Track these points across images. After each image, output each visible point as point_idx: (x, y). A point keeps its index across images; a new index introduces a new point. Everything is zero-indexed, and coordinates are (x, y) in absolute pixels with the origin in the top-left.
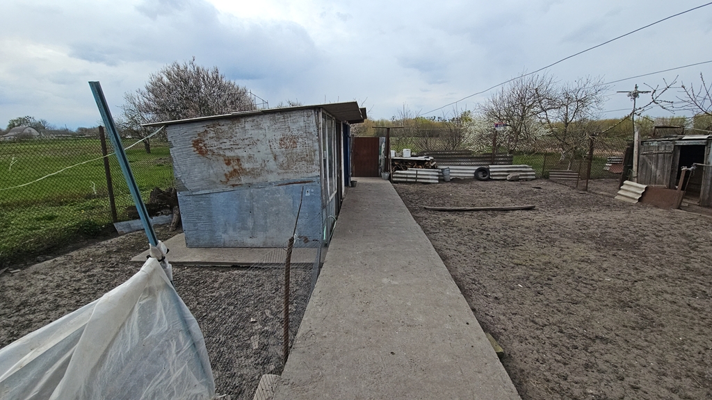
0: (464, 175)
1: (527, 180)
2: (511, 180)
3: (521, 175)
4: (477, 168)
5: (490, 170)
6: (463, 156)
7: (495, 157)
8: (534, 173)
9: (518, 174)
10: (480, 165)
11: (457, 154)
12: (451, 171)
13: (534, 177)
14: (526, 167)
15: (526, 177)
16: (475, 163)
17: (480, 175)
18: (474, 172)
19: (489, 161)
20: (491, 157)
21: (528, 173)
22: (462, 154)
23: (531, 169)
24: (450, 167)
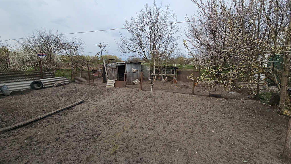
0: (21, 88)
1: (65, 84)
2: (57, 86)
3: (62, 82)
4: (31, 82)
5: (42, 82)
6: (17, 75)
7: (43, 74)
8: (68, 80)
9: (60, 82)
10: (33, 80)
11: (11, 74)
12: (8, 87)
13: (68, 82)
14: (63, 78)
15: (64, 83)
16: (29, 79)
17: (36, 86)
18: (30, 84)
19: (39, 77)
20: (40, 74)
21: (65, 81)
22: (15, 74)
23: (66, 79)
24: (7, 84)
